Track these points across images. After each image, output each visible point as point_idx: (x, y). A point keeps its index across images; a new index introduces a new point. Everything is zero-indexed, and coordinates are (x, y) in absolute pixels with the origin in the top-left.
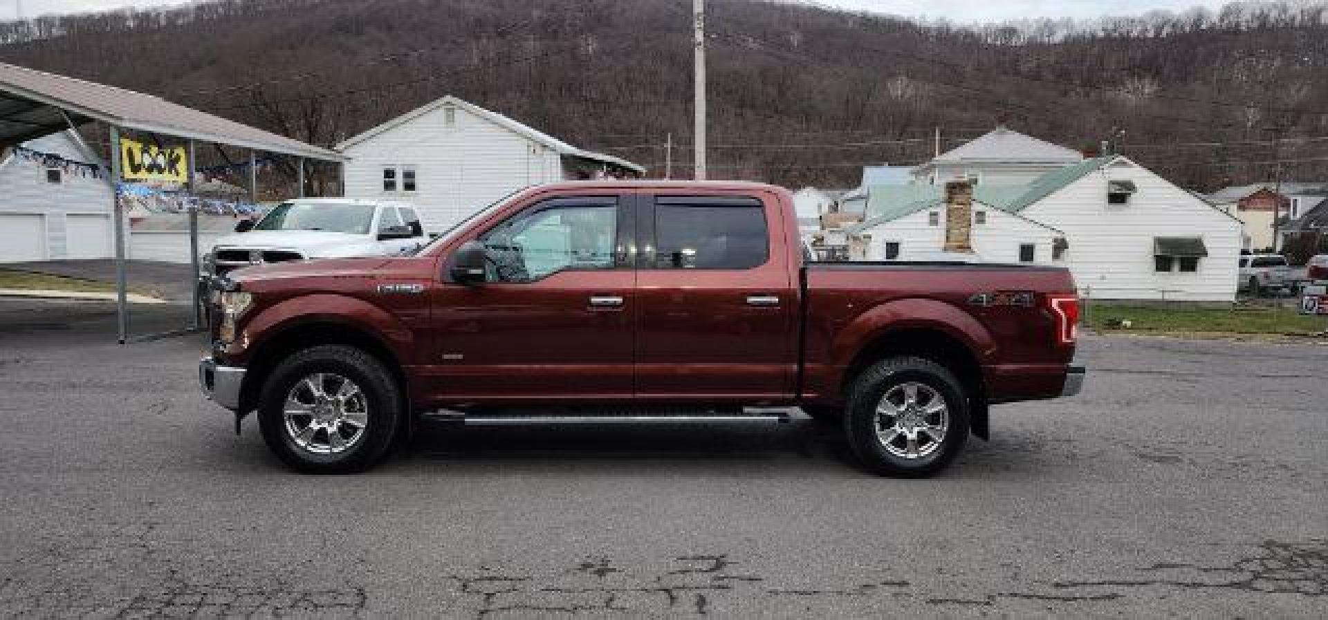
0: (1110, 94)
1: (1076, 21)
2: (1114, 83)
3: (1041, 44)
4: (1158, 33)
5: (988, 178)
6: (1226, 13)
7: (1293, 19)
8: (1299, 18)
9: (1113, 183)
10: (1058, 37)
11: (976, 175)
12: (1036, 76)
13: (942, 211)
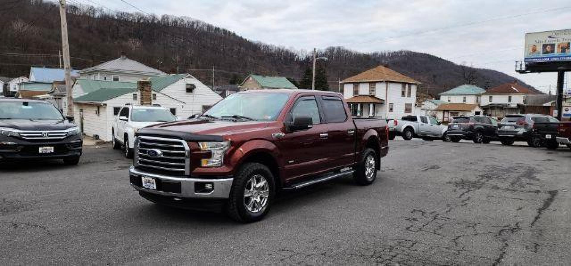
0: (124, 43)
1: (105, 10)
2: (124, 39)
3: (89, 17)
4: (139, 21)
5: (122, 79)
6: (163, 18)
7: (186, 24)
8: (187, 25)
9: (187, 84)
10: (97, 15)
11: (117, 77)
12: (89, 30)
13: (138, 93)
